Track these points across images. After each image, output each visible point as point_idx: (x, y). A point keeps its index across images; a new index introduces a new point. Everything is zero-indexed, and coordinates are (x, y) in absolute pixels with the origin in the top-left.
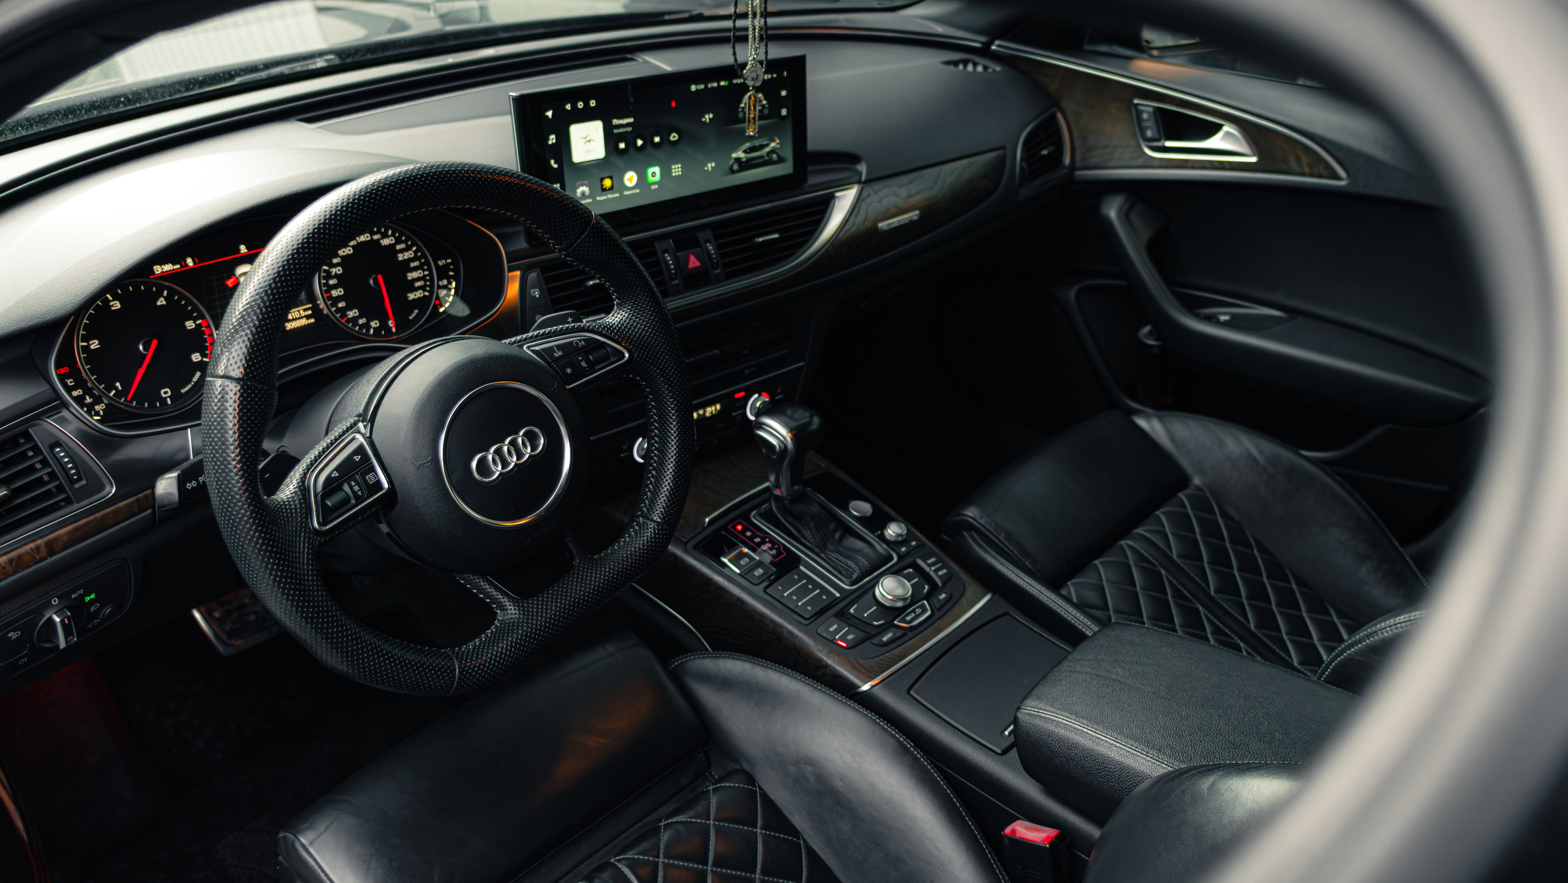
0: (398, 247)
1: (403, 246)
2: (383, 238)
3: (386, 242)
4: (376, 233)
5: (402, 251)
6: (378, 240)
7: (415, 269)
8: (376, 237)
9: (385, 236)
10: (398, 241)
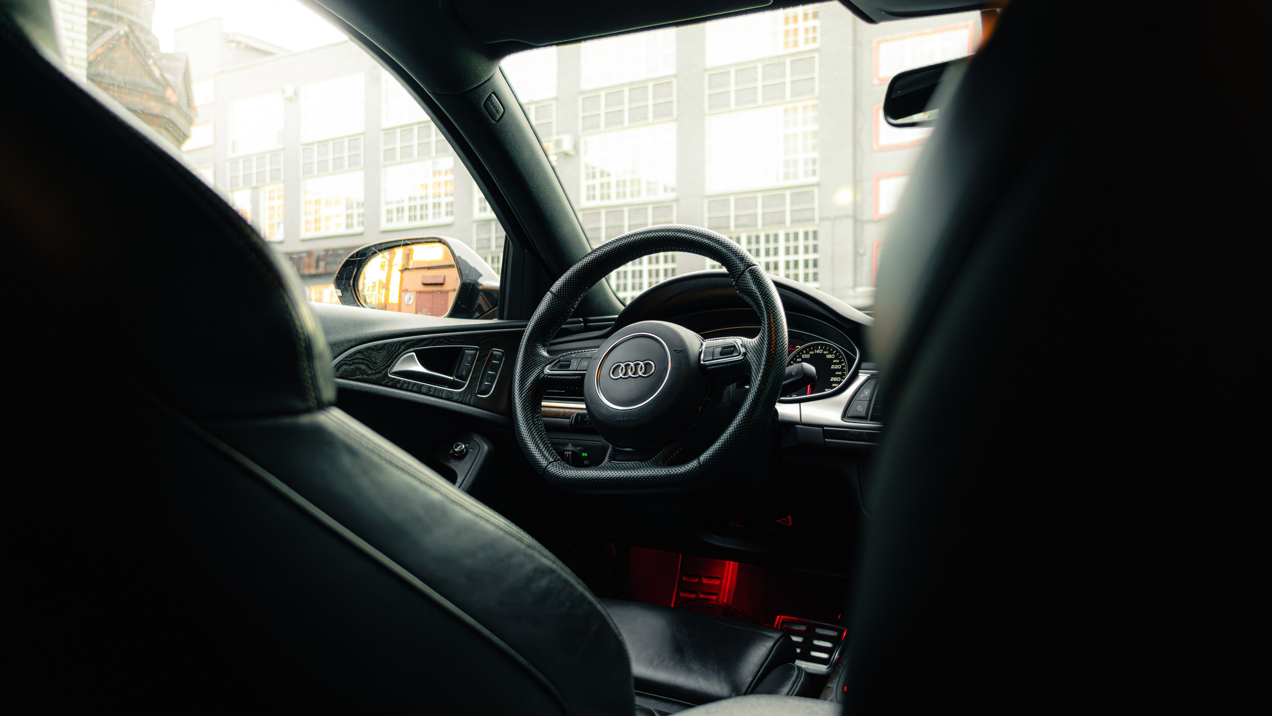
0: (834, 361)
1: (837, 361)
2: (828, 354)
3: (829, 356)
4: (826, 350)
5: (835, 364)
6: (826, 354)
7: (838, 376)
8: (825, 352)
9: (831, 353)
10: (836, 358)
